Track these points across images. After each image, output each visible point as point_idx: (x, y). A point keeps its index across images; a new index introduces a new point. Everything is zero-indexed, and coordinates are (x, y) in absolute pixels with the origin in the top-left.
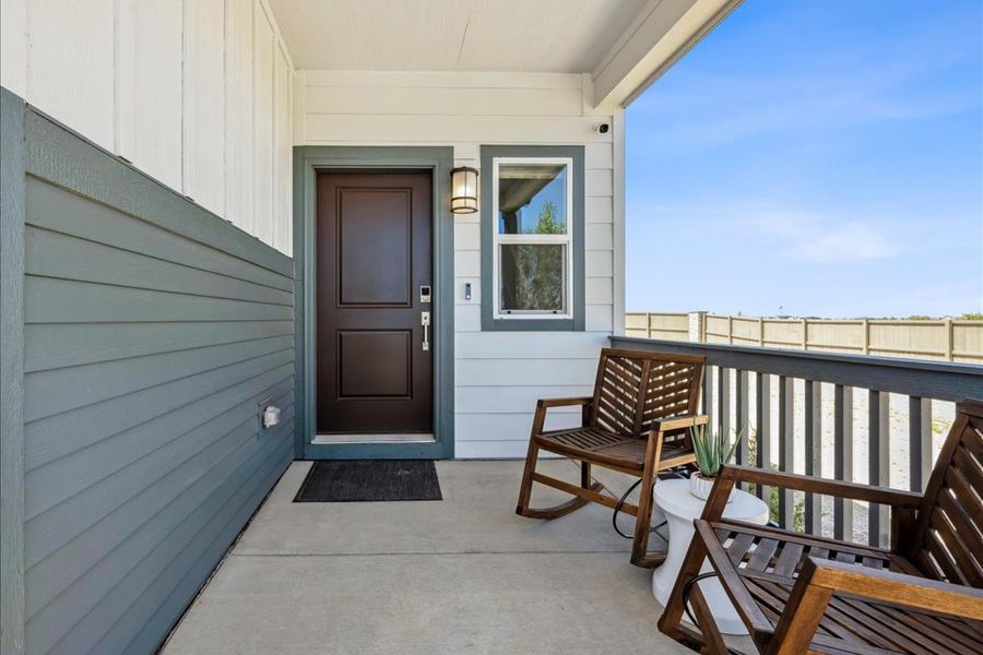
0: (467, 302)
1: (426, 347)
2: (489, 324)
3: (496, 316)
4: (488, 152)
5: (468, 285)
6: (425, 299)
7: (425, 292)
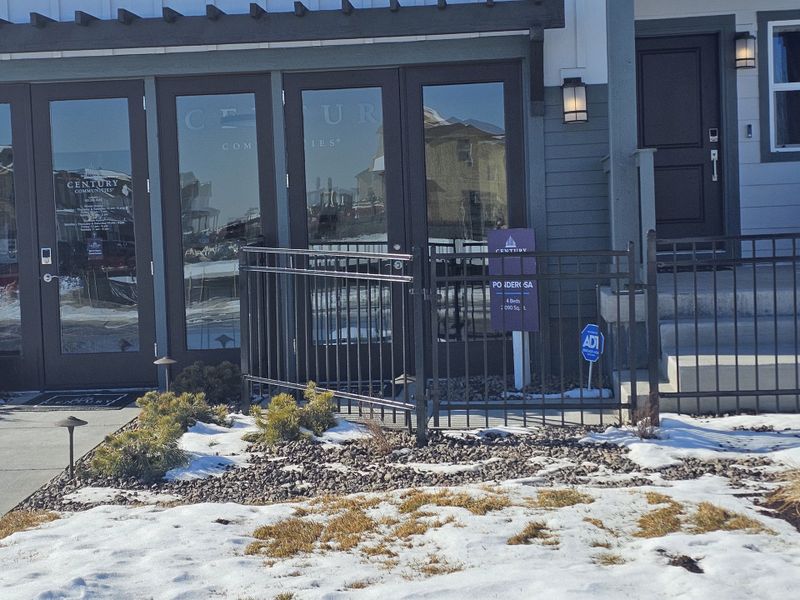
0: (748, 140)
1: (715, 179)
2: (767, 157)
3: (773, 149)
4: (763, 17)
5: (750, 126)
6: (714, 139)
7: (713, 134)
